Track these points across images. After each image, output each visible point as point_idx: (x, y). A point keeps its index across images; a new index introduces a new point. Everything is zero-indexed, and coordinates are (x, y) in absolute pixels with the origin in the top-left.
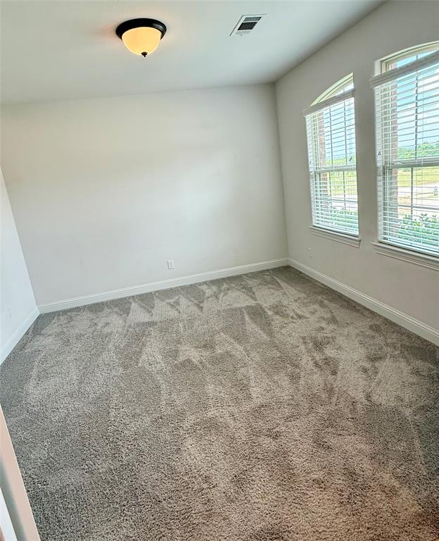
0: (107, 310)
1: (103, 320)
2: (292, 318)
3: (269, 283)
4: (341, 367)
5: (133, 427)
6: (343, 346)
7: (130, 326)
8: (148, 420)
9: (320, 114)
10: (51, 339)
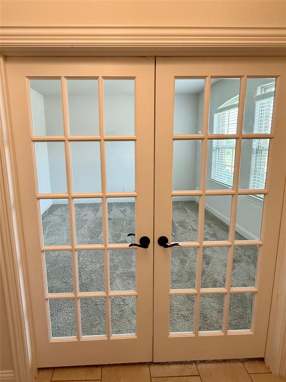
0: (87, 208)
1: (84, 213)
2: (190, 230)
3: (180, 209)
4: (212, 262)
5: (90, 267)
6: (217, 250)
7: (97, 218)
8: (98, 265)
9: (223, 114)
10: (56, 217)
